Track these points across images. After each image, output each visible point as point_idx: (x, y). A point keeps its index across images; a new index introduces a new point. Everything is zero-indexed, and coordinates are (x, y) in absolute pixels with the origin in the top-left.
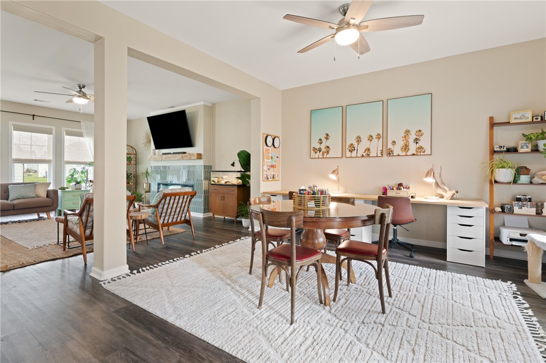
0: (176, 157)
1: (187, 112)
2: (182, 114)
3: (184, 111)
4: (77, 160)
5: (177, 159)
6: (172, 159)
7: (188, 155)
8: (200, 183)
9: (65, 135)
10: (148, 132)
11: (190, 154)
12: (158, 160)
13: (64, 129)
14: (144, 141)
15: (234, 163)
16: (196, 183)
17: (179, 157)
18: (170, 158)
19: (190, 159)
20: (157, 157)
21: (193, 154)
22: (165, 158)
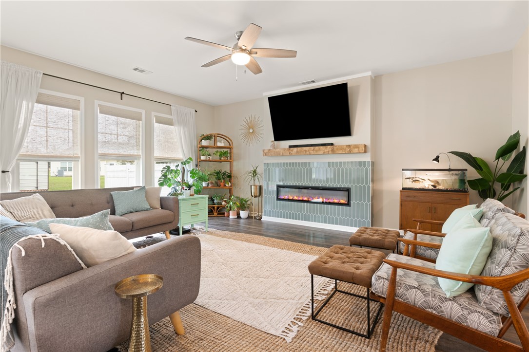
0: (319, 150)
1: (349, 86)
2: (343, 88)
3: (346, 84)
4: (167, 156)
5: (322, 152)
6: (312, 152)
7: (345, 147)
8: (364, 186)
9: (155, 122)
10: (248, 120)
11: (349, 145)
12: (283, 155)
13: (153, 114)
14: (243, 131)
15: (438, 157)
16: (356, 186)
17: (326, 151)
18: (308, 153)
19: (350, 152)
20: (282, 151)
21: (356, 145)
22: (297, 152)
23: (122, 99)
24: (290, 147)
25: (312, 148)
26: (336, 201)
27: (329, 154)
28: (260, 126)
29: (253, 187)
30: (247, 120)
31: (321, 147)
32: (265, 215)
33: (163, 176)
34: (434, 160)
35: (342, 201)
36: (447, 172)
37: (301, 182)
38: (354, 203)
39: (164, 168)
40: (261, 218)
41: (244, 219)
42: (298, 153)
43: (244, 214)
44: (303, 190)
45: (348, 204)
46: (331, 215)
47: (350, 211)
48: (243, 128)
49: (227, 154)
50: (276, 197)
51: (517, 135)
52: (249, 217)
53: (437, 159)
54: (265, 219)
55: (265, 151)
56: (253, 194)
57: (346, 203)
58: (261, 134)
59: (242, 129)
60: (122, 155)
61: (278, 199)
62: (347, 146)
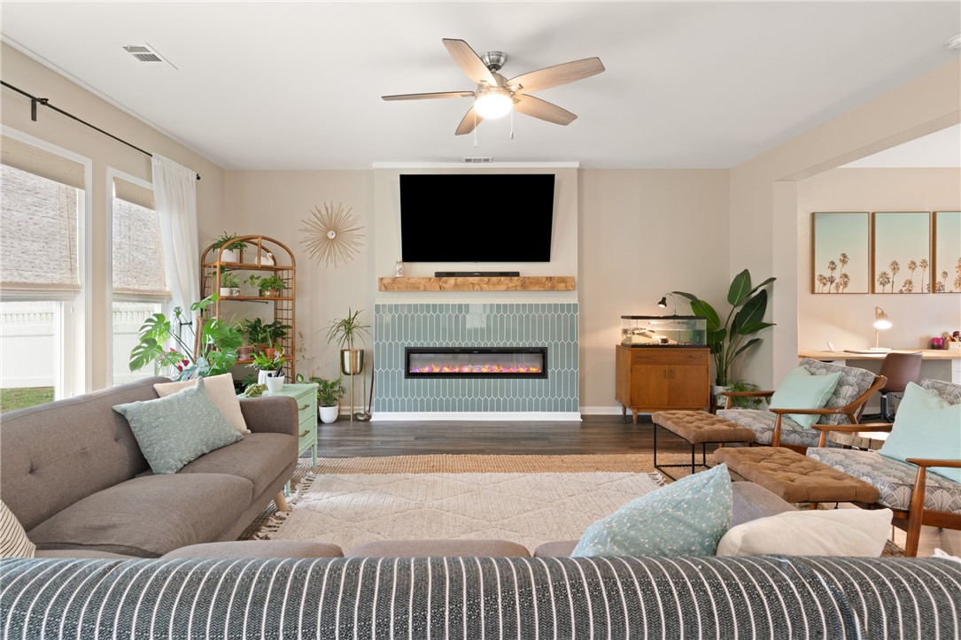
3: (553, 176)
6: (485, 287)
7: (544, 279)
8: (569, 344)
9: (114, 194)
10: (324, 212)
11: (551, 278)
12: (425, 290)
13: (111, 172)
14: (308, 234)
15: (664, 299)
16: (556, 344)
17: (511, 285)
18: (477, 287)
19: (553, 289)
20: (423, 282)
21: (562, 278)
22: (456, 285)
23: (34, 118)
24: (439, 275)
25: (486, 279)
26: (522, 370)
27: (516, 290)
28: (354, 227)
29: (347, 354)
30: (319, 211)
31: (503, 278)
32: (377, 410)
33: (145, 340)
34: (660, 303)
35: (533, 370)
36: (672, 320)
37: (457, 340)
38: (553, 372)
39: (149, 320)
40: (370, 417)
41: (329, 424)
42: (456, 287)
43: (328, 414)
44: (461, 356)
45: (543, 374)
46: (514, 396)
47: (547, 385)
48: (309, 227)
49: (276, 284)
50: (403, 371)
51: (746, 273)
52: (340, 419)
53: (663, 302)
54: (378, 417)
55: (384, 282)
56: (347, 369)
57: (540, 371)
58: (357, 244)
59: (306, 230)
60: (33, 285)
61: (409, 375)
62: (547, 278)
